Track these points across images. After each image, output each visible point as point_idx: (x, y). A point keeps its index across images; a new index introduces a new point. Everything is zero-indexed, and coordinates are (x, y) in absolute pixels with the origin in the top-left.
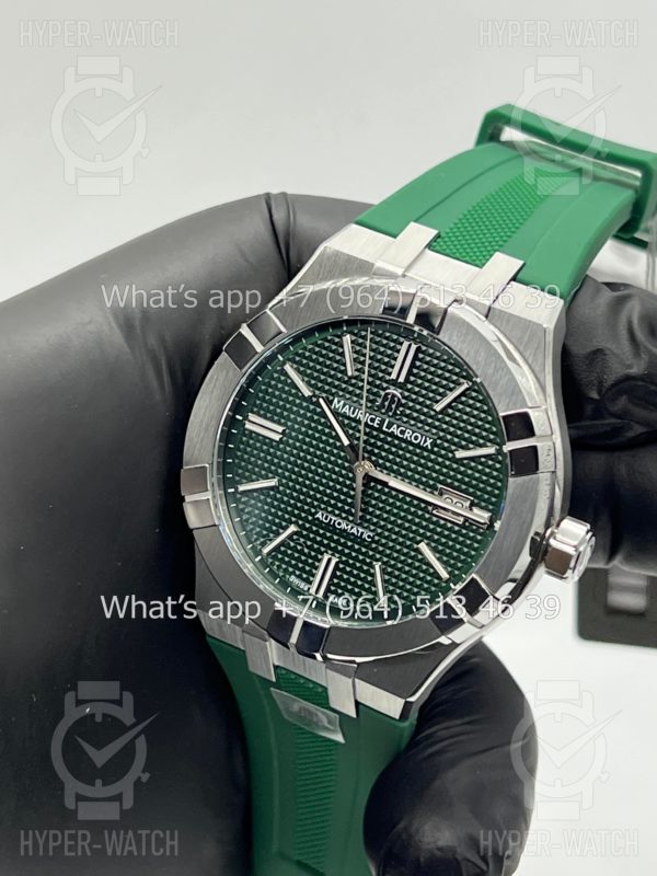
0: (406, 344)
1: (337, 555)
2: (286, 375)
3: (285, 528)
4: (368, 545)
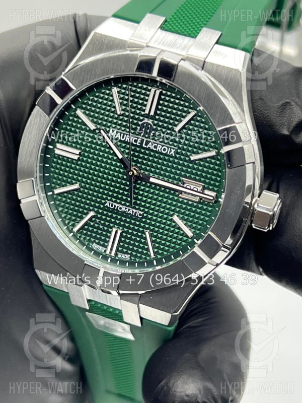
0: (153, 90)
1: (121, 228)
2: (78, 117)
3: (86, 214)
4: (140, 220)
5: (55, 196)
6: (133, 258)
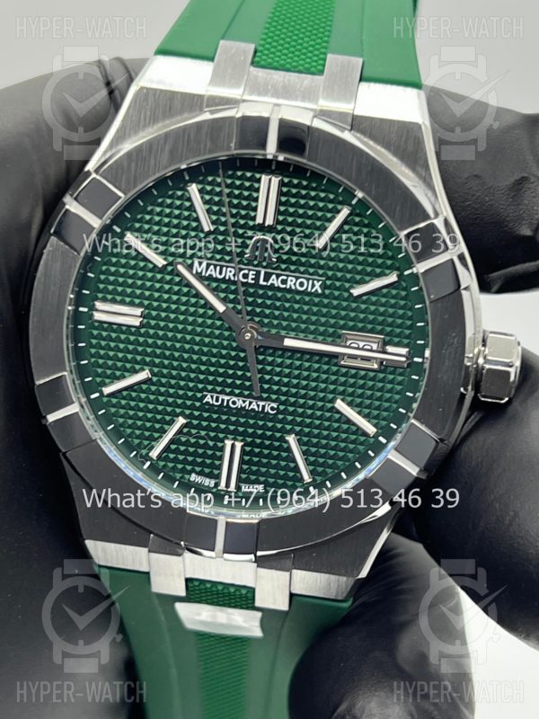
0: (265, 178)
1: (241, 438)
3: (171, 423)
4: (274, 419)
6: (270, 489)
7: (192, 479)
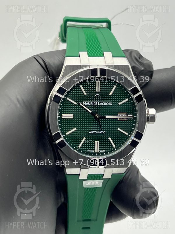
1: (98, 140)
4: (105, 135)
5: (67, 136)
6: (106, 151)
7: (89, 151)
